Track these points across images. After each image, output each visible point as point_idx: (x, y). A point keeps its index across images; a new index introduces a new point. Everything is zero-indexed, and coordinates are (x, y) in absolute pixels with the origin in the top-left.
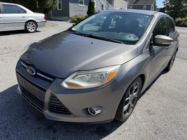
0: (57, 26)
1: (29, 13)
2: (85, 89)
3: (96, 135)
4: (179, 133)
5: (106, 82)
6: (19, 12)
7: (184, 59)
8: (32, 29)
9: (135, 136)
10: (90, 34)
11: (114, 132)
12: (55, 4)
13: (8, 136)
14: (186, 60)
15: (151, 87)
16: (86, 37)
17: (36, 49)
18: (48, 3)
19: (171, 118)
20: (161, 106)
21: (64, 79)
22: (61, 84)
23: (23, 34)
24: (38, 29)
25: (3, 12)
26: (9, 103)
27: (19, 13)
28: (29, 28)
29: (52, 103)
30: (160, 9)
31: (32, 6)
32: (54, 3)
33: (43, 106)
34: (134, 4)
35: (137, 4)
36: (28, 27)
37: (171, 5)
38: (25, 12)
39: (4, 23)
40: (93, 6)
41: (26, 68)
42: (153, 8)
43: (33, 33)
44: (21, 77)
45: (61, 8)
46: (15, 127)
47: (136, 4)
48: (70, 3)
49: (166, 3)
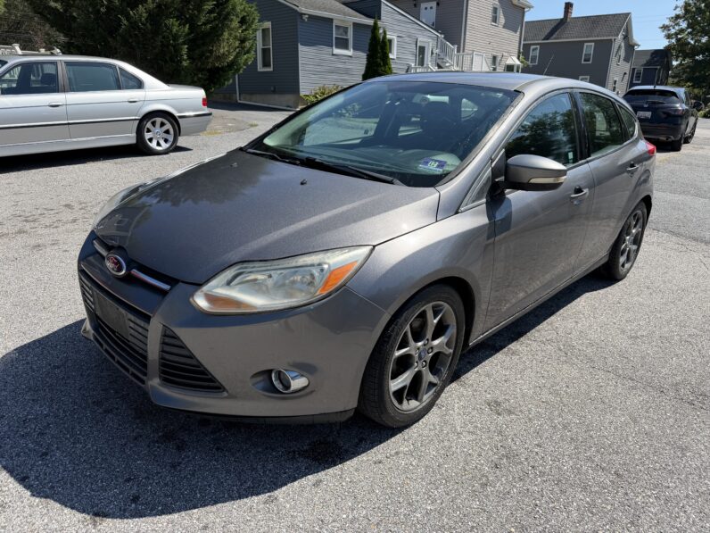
0: (252, 129)
1: (152, 88)
2: (259, 313)
3: (302, 462)
4: (578, 469)
5: (320, 293)
6: (119, 86)
7: (695, 239)
8: (162, 142)
9: (426, 470)
10: (307, 155)
11: (363, 455)
12: (248, 52)
13: (46, 454)
14: (707, 243)
15: (534, 330)
16: (295, 164)
17: (158, 199)
18: (222, 51)
19: (565, 427)
20: (545, 391)
21: (200, 285)
22: (191, 300)
23: (130, 159)
24: (182, 142)
25: (67, 87)
26: (58, 367)
27: (119, 88)
28: (151, 136)
29: (167, 356)
30: (650, 54)
31: (166, 61)
32: (243, 48)
33: (145, 366)
34: (547, 38)
35: (558, 38)
36: (147, 136)
37: (696, 35)
38: (139, 84)
39: (69, 124)
40: (382, 51)
41: (103, 258)
42: (622, 53)
43: (165, 156)
44: (90, 285)
45: (269, 66)
46: (68, 432)
47: (555, 39)
48: (302, 44)
49: (673, 31)
